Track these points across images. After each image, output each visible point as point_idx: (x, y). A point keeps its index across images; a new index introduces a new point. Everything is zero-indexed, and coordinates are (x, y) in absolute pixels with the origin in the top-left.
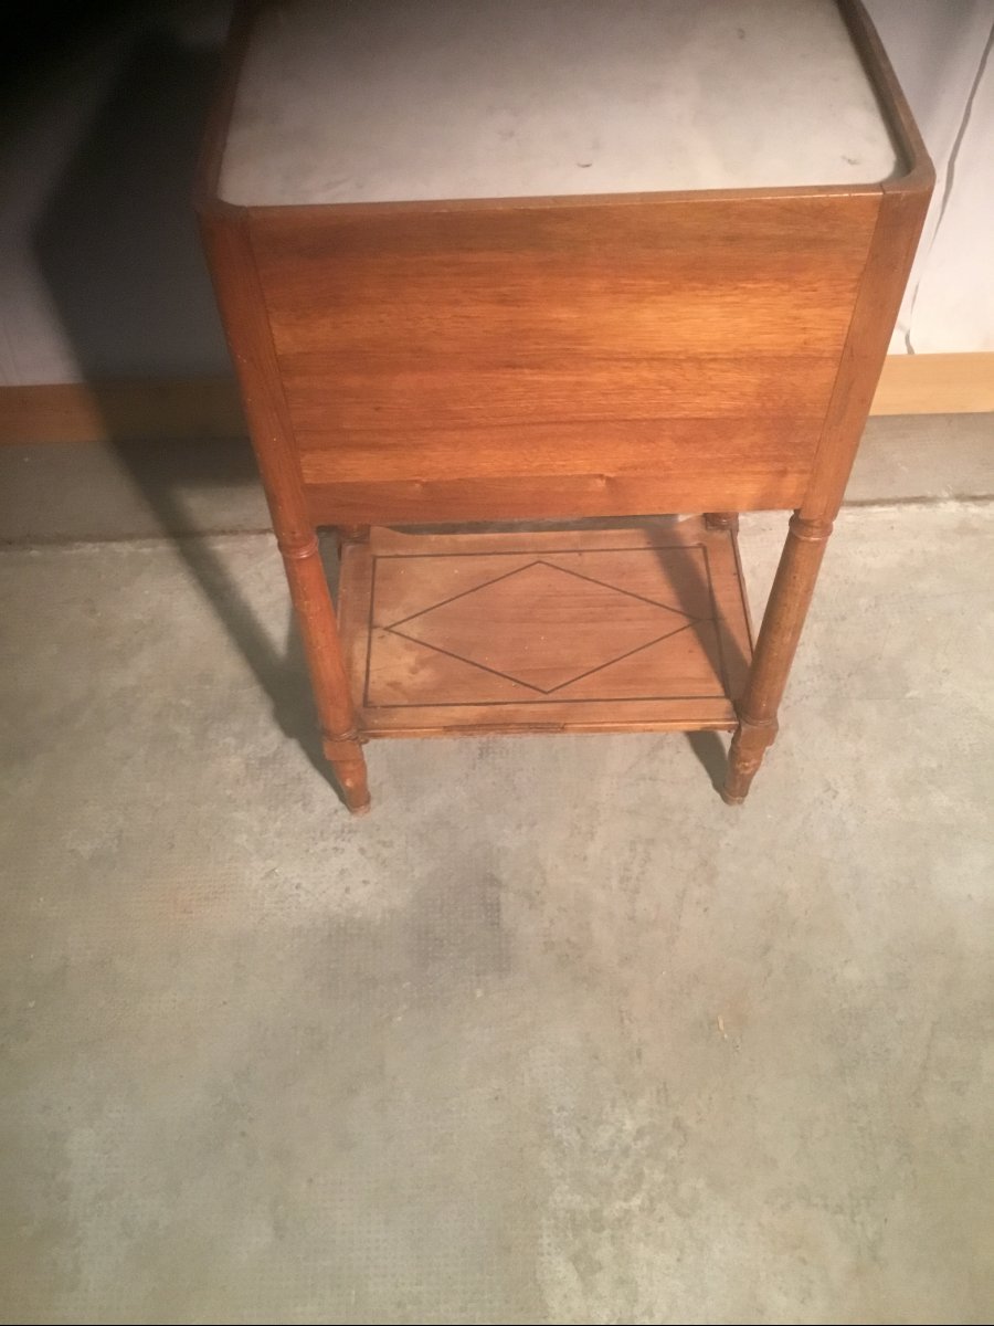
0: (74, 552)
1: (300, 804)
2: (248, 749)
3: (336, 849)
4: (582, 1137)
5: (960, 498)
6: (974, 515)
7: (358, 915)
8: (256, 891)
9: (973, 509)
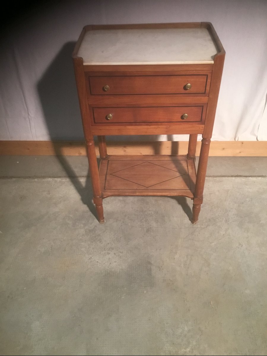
0: (46, 180)
1: (99, 242)
2: (87, 227)
3: (108, 253)
4: (173, 331)
7: (113, 270)
8: (86, 263)
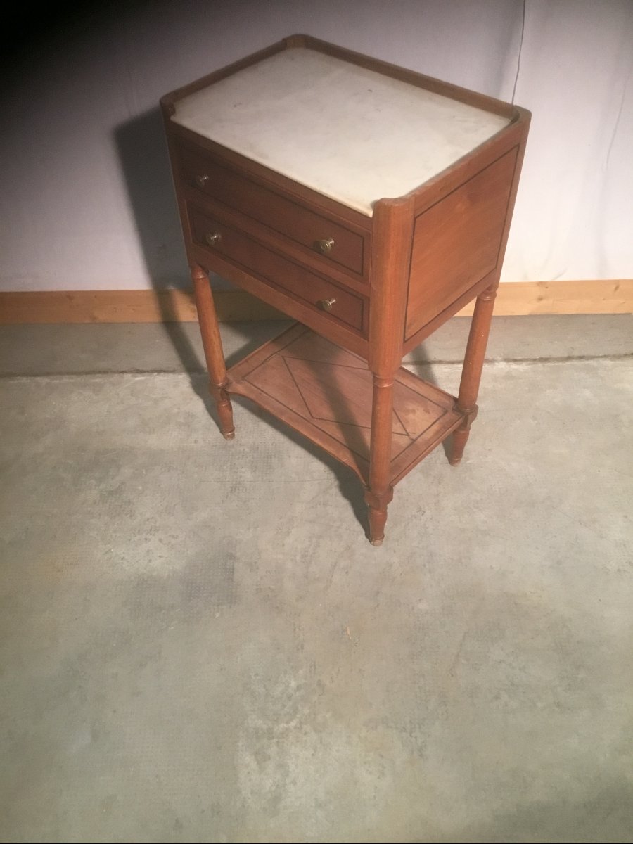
0: (16, 382)
1: (128, 516)
2: (102, 486)
3: (146, 539)
4: (267, 690)
5: (507, 360)
6: (514, 369)
7: (155, 574)
8: (99, 561)
9: (514, 366)
